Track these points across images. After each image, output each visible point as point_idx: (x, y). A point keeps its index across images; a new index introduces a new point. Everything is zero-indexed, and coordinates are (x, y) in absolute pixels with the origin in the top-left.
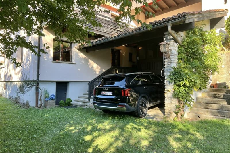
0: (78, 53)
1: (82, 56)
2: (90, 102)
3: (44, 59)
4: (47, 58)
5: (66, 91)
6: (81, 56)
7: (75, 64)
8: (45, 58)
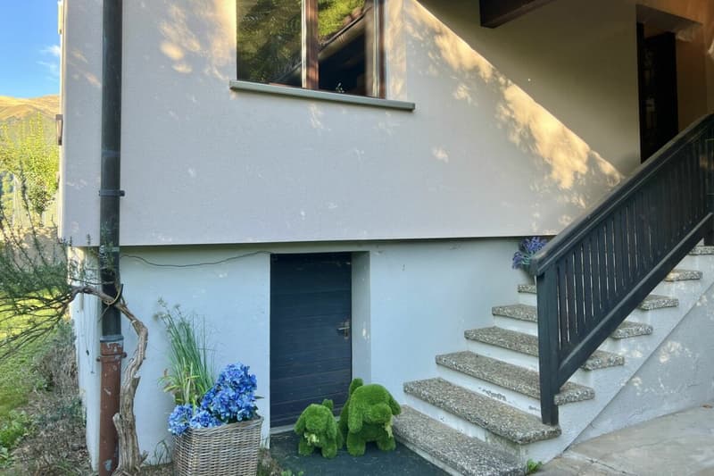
0: (435, 33)
1: (459, 56)
2: (556, 434)
3: (170, 61)
4: (189, 58)
5: (347, 313)
6: (451, 57)
7: (409, 109)
8: (173, 52)
